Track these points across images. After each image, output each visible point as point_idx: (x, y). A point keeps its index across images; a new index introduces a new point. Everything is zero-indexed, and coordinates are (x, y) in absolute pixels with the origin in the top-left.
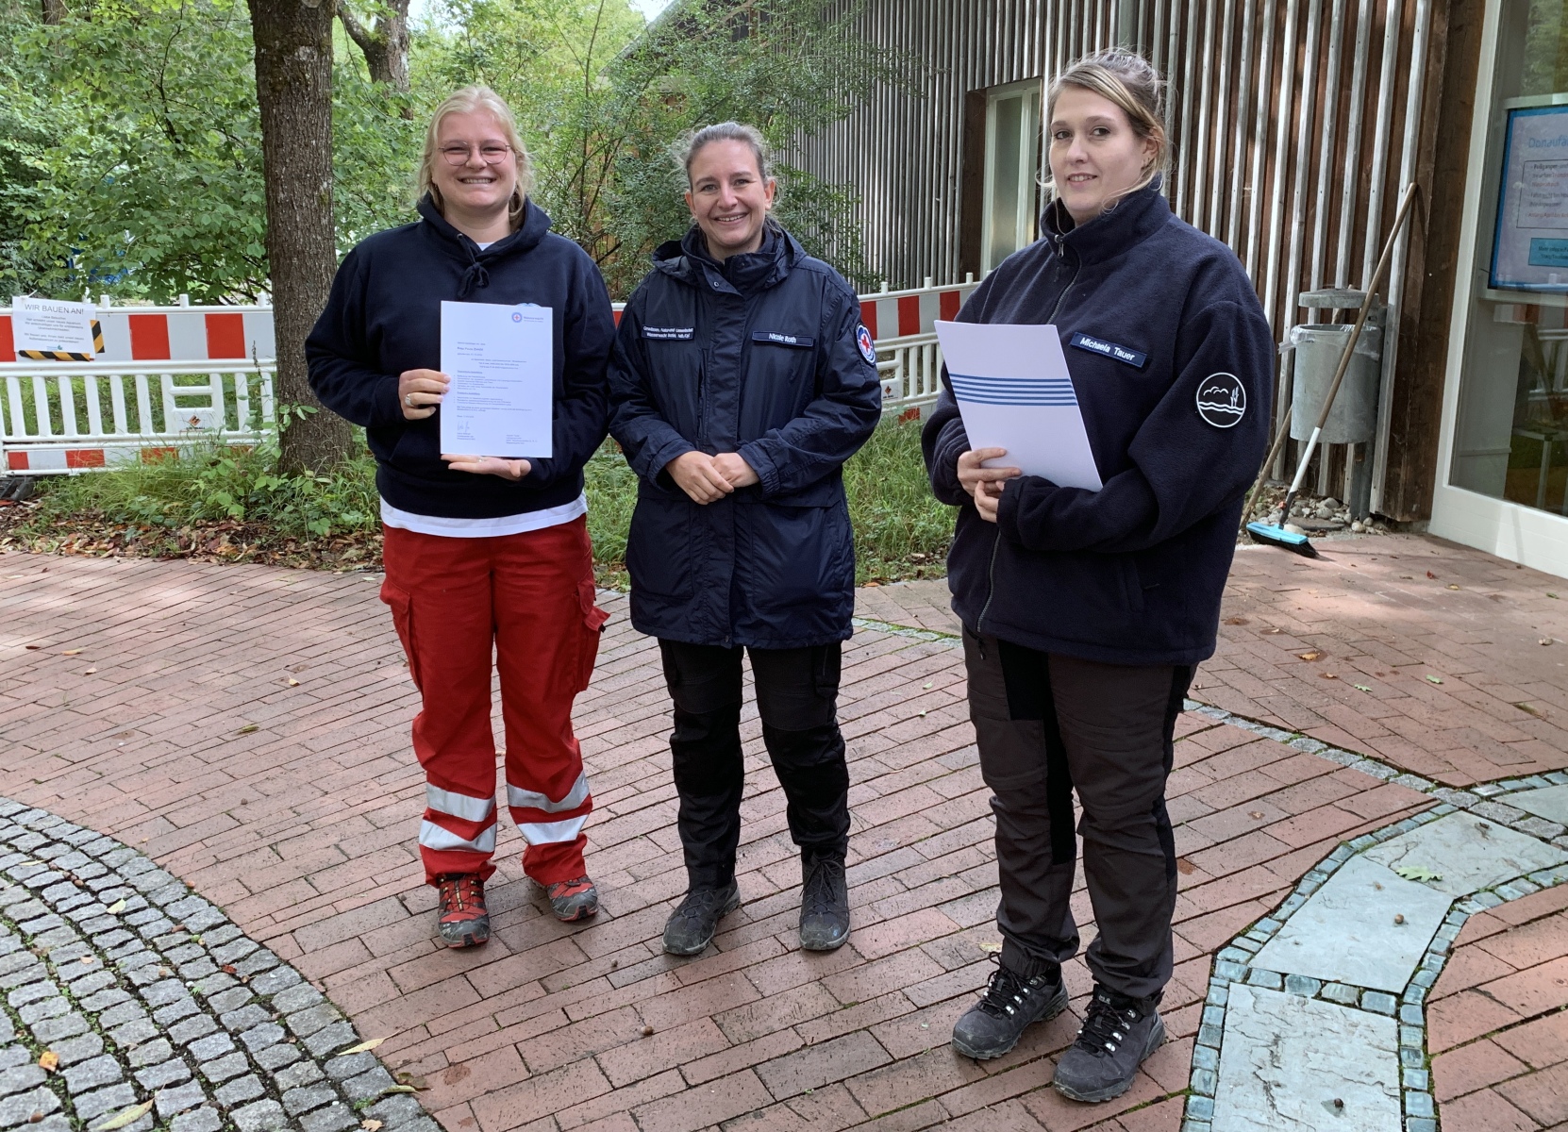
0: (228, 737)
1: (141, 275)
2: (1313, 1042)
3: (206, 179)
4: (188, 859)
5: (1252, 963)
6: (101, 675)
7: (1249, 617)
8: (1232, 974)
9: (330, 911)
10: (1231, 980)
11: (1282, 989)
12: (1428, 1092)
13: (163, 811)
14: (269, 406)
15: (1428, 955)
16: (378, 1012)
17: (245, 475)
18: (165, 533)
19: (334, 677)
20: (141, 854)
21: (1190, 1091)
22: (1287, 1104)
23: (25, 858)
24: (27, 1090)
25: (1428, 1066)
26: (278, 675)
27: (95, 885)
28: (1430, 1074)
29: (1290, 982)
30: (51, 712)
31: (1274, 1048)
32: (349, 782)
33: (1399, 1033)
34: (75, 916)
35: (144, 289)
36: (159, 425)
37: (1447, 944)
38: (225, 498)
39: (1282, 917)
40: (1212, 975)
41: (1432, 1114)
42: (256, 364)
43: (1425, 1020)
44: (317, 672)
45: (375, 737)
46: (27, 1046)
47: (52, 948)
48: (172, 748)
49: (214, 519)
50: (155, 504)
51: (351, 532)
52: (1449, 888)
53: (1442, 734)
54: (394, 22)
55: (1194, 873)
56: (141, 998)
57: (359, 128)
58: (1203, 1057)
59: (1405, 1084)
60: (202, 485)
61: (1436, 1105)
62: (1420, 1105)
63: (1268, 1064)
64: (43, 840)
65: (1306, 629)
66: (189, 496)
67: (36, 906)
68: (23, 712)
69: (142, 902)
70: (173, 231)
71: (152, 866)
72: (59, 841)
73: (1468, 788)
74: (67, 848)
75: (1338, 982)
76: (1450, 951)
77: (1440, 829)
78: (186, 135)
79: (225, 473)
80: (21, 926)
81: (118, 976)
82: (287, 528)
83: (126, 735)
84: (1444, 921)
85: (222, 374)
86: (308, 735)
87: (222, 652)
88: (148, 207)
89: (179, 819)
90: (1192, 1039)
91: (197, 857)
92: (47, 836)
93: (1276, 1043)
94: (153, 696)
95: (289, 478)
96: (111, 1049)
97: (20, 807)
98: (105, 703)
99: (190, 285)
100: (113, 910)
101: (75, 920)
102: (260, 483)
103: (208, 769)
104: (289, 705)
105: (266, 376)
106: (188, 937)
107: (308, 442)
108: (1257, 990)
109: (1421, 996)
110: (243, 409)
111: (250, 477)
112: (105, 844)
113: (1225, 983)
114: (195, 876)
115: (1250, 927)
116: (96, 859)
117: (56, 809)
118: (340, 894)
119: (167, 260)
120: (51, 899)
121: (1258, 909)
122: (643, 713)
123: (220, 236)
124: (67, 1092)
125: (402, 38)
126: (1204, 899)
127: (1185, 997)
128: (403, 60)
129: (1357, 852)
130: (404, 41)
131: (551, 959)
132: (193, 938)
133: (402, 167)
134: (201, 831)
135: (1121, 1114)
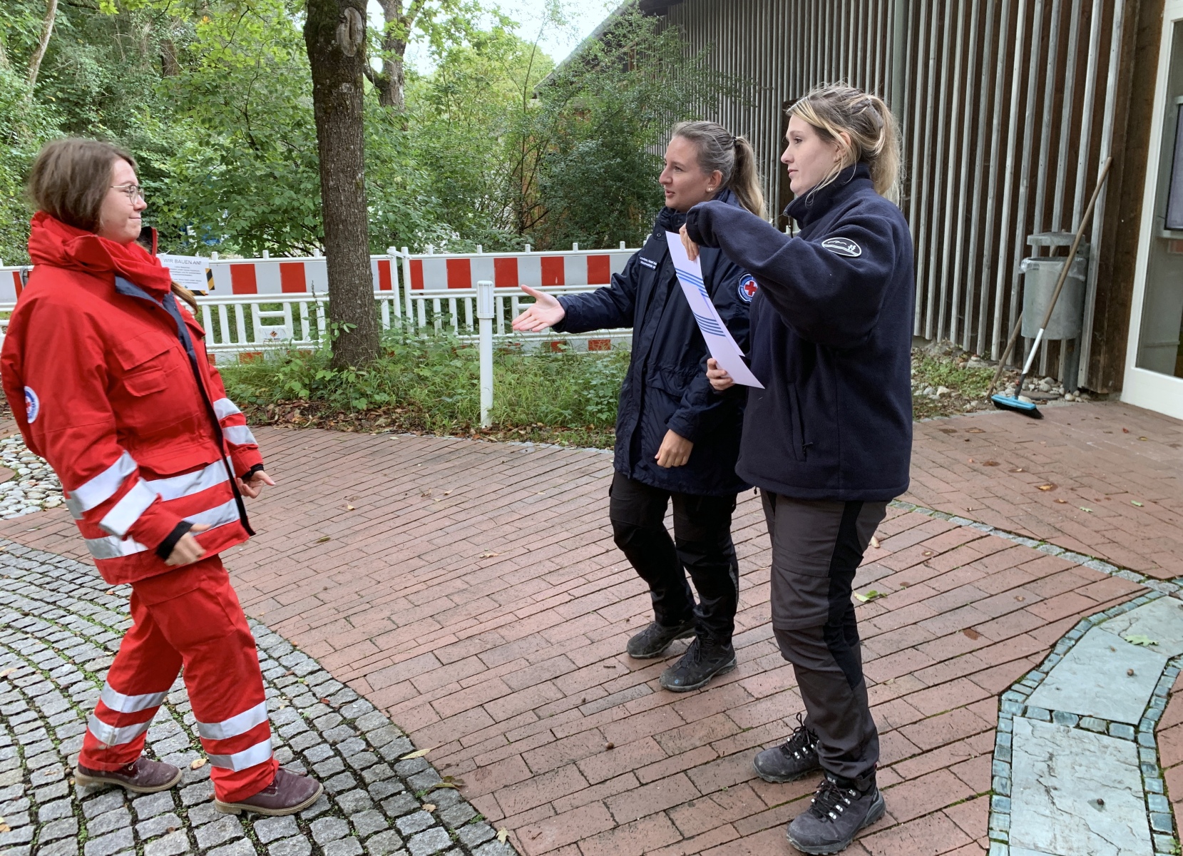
0: (311, 545)
1: (234, 238)
2: (1077, 758)
3: (277, 174)
4: (291, 627)
5: (1027, 703)
7: (998, 461)
8: (1014, 710)
9: (388, 662)
10: (1014, 714)
11: (1051, 721)
12: (1164, 794)
13: (272, 594)
14: (322, 323)
15: (1154, 698)
16: (425, 730)
17: (309, 370)
18: (258, 409)
19: (378, 504)
20: (260, 623)
21: (992, 792)
22: (1063, 802)
24: (201, 781)
25: (1162, 776)
26: (340, 503)
28: (1164, 782)
29: (1056, 716)
31: (1050, 763)
32: (394, 575)
33: (1139, 752)
35: (237, 247)
36: (250, 337)
37: (1167, 690)
38: (297, 386)
39: (1046, 670)
40: (999, 710)
41: (1168, 810)
42: (314, 296)
43: (1157, 743)
44: (366, 501)
45: (408, 544)
48: (274, 552)
49: (289, 399)
50: (251, 389)
51: (380, 407)
52: (1163, 651)
53: (1147, 542)
54: (394, 66)
55: (980, 639)
58: (999, 768)
59: (1147, 789)
60: (281, 377)
61: (1170, 804)
62: (1158, 803)
63: (1047, 774)
65: (1041, 469)
66: (272, 384)
70: (256, 208)
71: (268, 631)
73: (1169, 580)
75: (1091, 716)
76: (1170, 695)
77: (1154, 609)
78: (262, 145)
79: (296, 369)
82: (338, 405)
84: (1163, 674)
85: (291, 303)
86: (363, 543)
87: (302, 488)
88: (240, 194)
89: (283, 600)
90: (990, 755)
91: (297, 625)
93: (1051, 759)
94: (259, 518)
95: (339, 371)
99: (267, 244)
102: (319, 375)
103: (299, 566)
104: (349, 523)
105: (321, 304)
106: (296, 679)
107: (350, 348)
108: (1034, 721)
109: (1152, 727)
110: (305, 325)
111: (312, 371)
113: (1010, 717)
114: (295, 638)
115: (1023, 677)
118: (395, 651)
119: (251, 228)
121: (1026, 665)
122: (585, 528)
123: (286, 211)
125: (399, 76)
126: (989, 657)
127: (982, 725)
128: (401, 91)
129: (1094, 625)
130: (401, 79)
131: (539, 696)
132: (299, 680)
133: (404, 163)
134: (299, 608)
135: (946, 807)
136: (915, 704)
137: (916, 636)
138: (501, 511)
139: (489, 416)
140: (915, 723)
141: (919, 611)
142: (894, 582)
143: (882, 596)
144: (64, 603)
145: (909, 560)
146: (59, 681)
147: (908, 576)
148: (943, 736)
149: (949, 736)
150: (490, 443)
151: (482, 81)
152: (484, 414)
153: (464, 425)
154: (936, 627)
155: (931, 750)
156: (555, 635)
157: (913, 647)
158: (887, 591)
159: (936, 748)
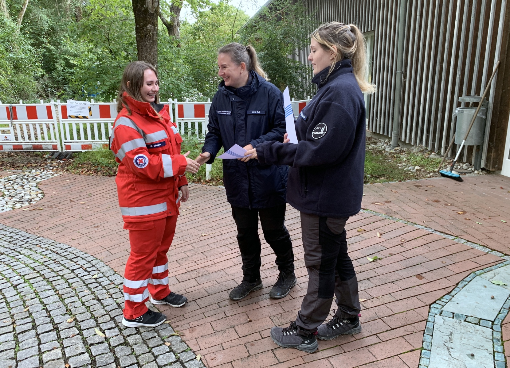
1: (102, 95)
2: (463, 335)
4: (115, 263)
5: (443, 309)
6: (90, 209)
7: (440, 200)
8: (436, 312)
10: (436, 314)
11: (453, 318)
12: (503, 353)
13: (108, 249)
15: (503, 309)
16: (169, 310)
18: (109, 169)
20: (101, 261)
21: (422, 348)
22: (455, 354)
23: (70, 261)
24: (69, 328)
25: (503, 345)
27: (89, 270)
28: (503, 347)
29: (455, 315)
30: (77, 219)
31: (450, 336)
33: (493, 333)
34: (83, 278)
35: (103, 99)
37: (509, 306)
39: (453, 295)
40: (429, 312)
41: (504, 360)
43: (502, 330)
46: (70, 315)
47: (77, 287)
48: (110, 231)
50: (106, 160)
52: (509, 288)
53: (506, 239)
54: (175, 18)
55: (423, 280)
56: (101, 303)
57: (165, 50)
58: (426, 338)
59: (495, 350)
61: (505, 357)
62: (500, 357)
63: (448, 341)
64: (74, 256)
65: (460, 204)
67: (72, 275)
68: (69, 219)
69: (102, 275)
70: (111, 81)
71: (105, 265)
72: (79, 256)
74: (81, 259)
75: (471, 316)
76: (509, 308)
77: (506, 269)
78: (115, 53)
80: (69, 280)
81: (95, 296)
83: (97, 227)
84: (508, 298)
88: (105, 74)
89: (112, 251)
90: (423, 332)
91: (118, 263)
92: (75, 255)
93: (451, 334)
94: (105, 216)
96: (93, 317)
97: (68, 246)
98: (92, 217)
100: (94, 277)
101: (83, 279)
103: (121, 237)
106: (115, 286)
108: (444, 317)
109: (500, 322)
112: (92, 258)
113: (434, 315)
114: (117, 268)
115: (442, 297)
116: (89, 262)
117: (78, 247)
119: (109, 90)
120: (77, 273)
121: (444, 292)
124: (80, 329)
125: (178, 23)
126: (426, 288)
127: (420, 318)
128: (178, 30)
129: (478, 275)
130: (178, 24)
131: (221, 297)
132: (116, 286)
133: (177, 61)
134: (119, 255)
135: (400, 354)
136: (390, 308)
137: (394, 277)
138: (211, 216)
139: (210, 174)
140: (390, 316)
141: (397, 266)
142: (386, 253)
143: (380, 259)
144: (18, 250)
145: (394, 243)
146: (13, 283)
147: (393, 251)
148: (402, 322)
149: (404, 322)
150: (209, 186)
151: (215, 25)
152: (207, 174)
153: (199, 178)
154: (404, 274)
155: (396, 328)
156: (230, 271)
157: (392, 282)
158: (383, 257)
159: (398, 328)
